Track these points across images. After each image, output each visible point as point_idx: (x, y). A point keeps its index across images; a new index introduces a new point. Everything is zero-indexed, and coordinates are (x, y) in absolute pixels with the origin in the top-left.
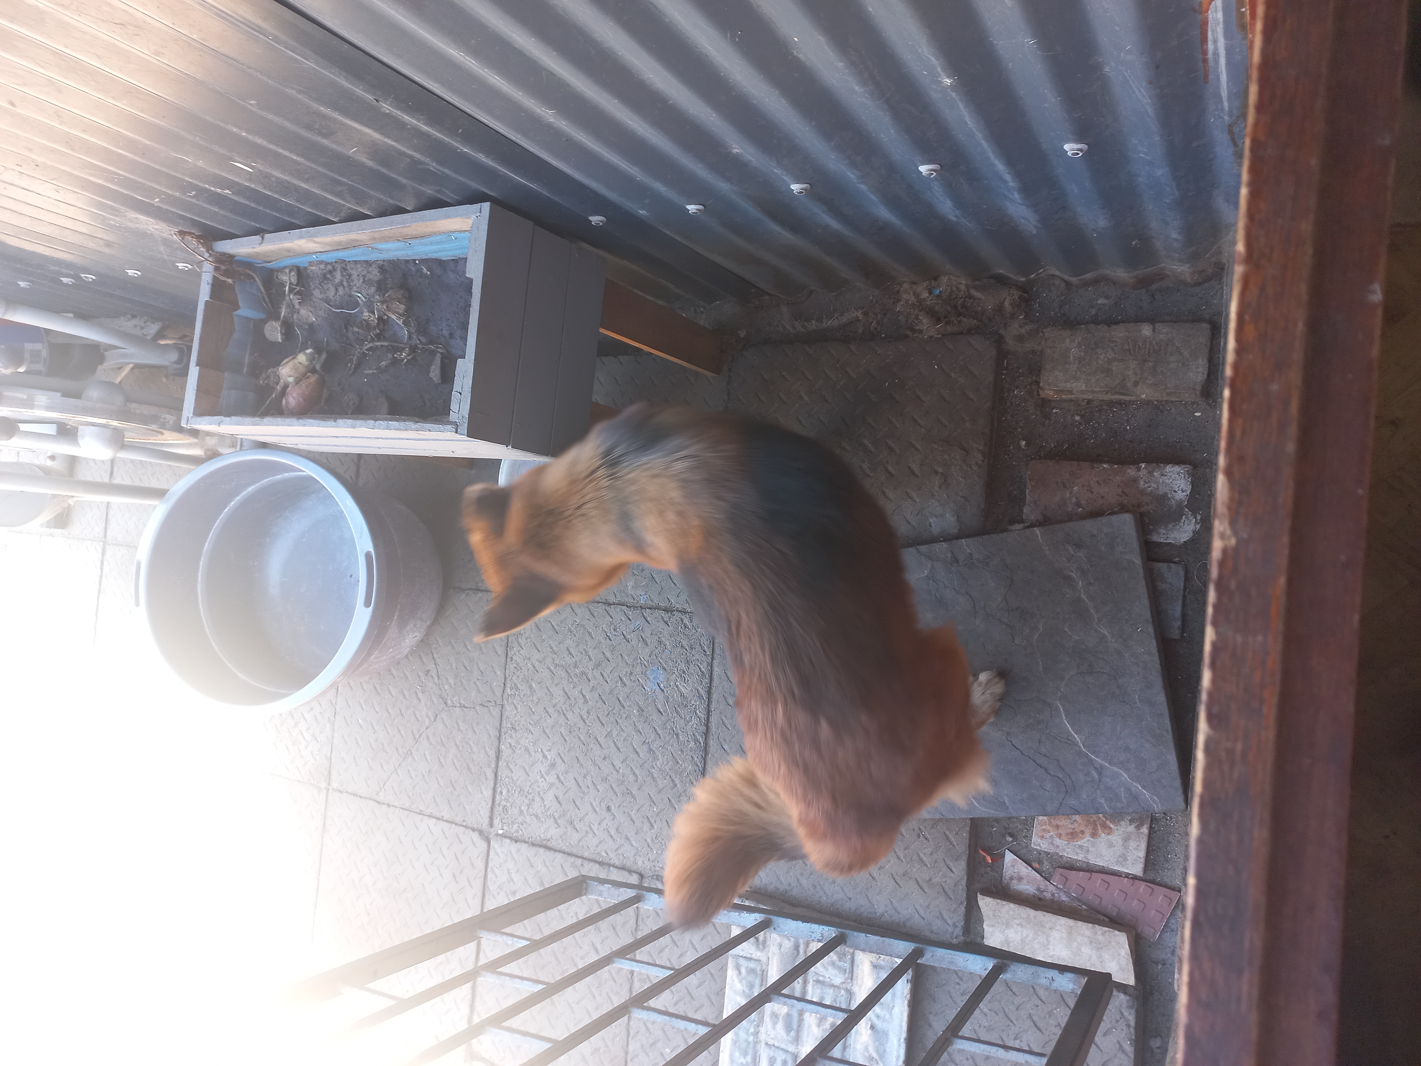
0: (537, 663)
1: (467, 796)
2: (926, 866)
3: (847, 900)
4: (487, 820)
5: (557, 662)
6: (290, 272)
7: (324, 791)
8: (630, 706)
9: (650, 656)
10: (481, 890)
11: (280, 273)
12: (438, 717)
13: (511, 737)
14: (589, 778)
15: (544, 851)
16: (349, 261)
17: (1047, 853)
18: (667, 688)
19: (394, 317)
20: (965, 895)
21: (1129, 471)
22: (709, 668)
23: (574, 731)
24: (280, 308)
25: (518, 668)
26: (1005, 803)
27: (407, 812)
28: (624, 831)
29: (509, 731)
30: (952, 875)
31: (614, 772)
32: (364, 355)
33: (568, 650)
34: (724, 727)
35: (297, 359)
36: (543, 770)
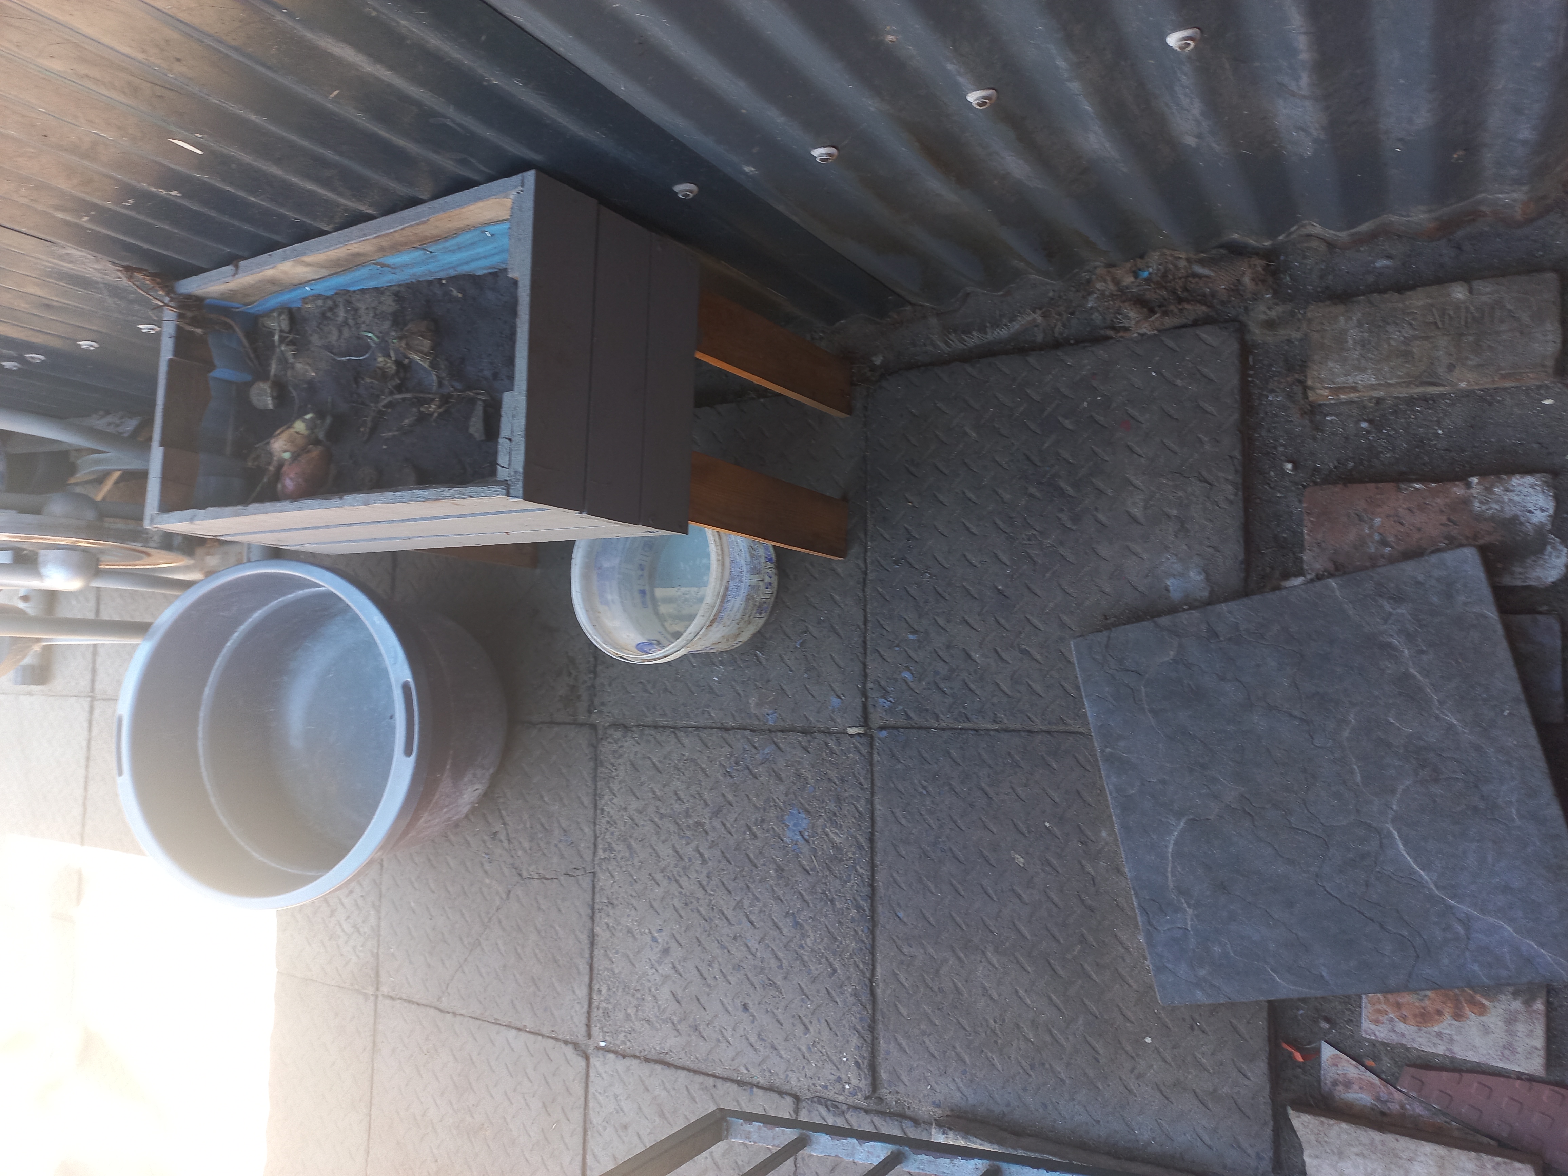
0: (636, 814)
1: (555, 997)
2: (1207, 1070)
3: (1094, 1124)
4: (583, 1030)
5: (662, 811)
6: (280, 315)
7: (372, 998)
8: (764, 865)
9: (786, 795)
10: (582, 1124)
11: (266, 319)
12: (511, 894)
13: (608, 915)
14: (716, 965)
15: (662, 1069)
16: (354, 291)
17: (1386, 1045)
18: (813, 837)
19: (417, 358)
20: (1270, 1112)
21: (1455, 489)
22: (869, 806)
23: (692, 903)
24: (269, 365)
25: (611, 823)
26: (1322, 976)
27: (478, 1022)
28: (768, 1038)
29: (605, 908)
30: (1247, 1082)
31: (750, 957)
32: (380, 412)
33: (676, 794)
34: (896, 887)
35: (294, 428)
36: (654, 958)
